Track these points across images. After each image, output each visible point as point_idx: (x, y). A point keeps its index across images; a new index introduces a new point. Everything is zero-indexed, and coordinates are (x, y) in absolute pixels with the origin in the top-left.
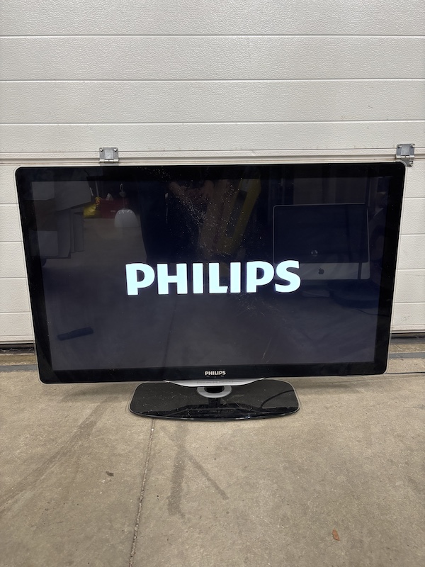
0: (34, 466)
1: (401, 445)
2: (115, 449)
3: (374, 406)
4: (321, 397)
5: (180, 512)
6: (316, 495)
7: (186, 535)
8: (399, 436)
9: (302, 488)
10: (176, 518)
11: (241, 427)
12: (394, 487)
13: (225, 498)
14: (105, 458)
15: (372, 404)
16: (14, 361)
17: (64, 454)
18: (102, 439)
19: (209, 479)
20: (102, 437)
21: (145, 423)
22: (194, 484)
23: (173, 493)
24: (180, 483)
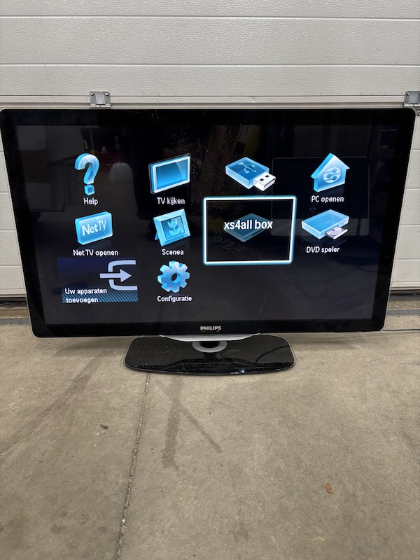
0: (28, 419)
1: (396, 400)
2: (110, 402)
3: (370, 362)
4: (317, 353)
5: (174, 465)
6: (310, 449)
7: (180, 487)
8: (393, 392)
9: (297, 442)
10: (170, 471)
11: (236, 381)
12: (389, 442)
13: (219, 451)
14: (99, 411)
15: (368, 360)
16: (7, 315)
17: (59, 407)
18: (97, 392)
19: (203, 433)
20: (96, 391)
21: (140, 377)
22: (189, 438)
23: (168, 446)
24: (175, 437)
